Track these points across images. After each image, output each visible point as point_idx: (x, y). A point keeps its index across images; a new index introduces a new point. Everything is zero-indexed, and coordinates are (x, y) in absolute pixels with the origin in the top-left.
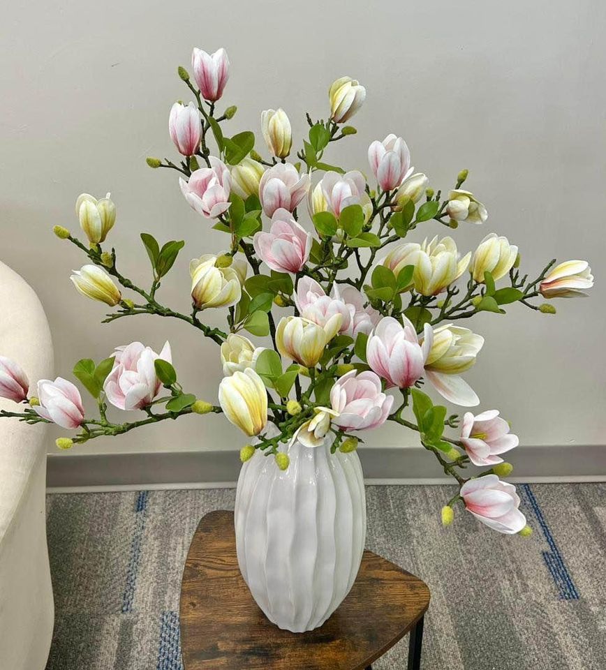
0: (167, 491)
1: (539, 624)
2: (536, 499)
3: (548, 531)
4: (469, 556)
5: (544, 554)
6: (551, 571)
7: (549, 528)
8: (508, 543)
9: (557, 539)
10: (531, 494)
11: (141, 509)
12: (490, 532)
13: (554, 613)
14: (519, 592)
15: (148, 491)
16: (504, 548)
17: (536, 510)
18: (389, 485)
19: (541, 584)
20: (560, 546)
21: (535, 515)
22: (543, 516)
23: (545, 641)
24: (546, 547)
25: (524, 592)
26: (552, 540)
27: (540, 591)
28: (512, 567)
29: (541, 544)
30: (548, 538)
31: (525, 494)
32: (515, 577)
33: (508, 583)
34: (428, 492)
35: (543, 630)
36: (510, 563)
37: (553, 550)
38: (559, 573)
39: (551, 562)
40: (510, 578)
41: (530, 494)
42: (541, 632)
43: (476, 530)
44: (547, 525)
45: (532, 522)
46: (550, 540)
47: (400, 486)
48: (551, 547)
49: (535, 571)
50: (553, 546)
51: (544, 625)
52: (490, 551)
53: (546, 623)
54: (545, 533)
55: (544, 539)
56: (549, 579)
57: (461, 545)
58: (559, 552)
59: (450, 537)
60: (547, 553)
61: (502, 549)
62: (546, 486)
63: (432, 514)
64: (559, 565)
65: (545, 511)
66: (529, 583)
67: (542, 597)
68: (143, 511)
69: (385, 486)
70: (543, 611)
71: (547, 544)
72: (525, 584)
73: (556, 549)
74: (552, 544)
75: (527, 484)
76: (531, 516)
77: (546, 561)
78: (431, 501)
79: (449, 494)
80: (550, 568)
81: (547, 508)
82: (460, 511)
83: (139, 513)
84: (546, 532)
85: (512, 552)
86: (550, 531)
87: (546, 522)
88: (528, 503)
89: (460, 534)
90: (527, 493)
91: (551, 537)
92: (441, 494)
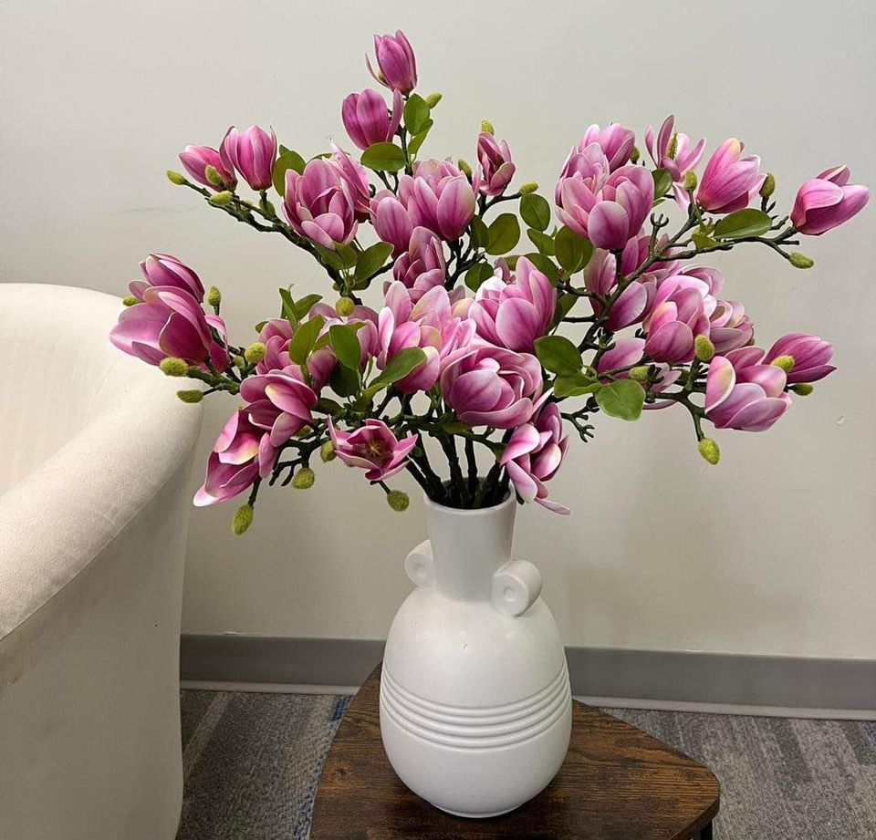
4: (799, 816)
8: (859, 801)
12: (829, 783)
15: (351, 696)
16: (853, 807)
18: (678, 712)
34: (734, 723)
43: (809, 779)
47: (694, 713)
52: (832, 810)
57: (785, 799)
59: (769, 788)
61: (850, 809)
63: (741, 755)
69: (673, 712)
78: (739, 737)
79: (765, 729)
82: (783, 752)
83: (334, 723)
89: (784, 784)
92: (753, 727)
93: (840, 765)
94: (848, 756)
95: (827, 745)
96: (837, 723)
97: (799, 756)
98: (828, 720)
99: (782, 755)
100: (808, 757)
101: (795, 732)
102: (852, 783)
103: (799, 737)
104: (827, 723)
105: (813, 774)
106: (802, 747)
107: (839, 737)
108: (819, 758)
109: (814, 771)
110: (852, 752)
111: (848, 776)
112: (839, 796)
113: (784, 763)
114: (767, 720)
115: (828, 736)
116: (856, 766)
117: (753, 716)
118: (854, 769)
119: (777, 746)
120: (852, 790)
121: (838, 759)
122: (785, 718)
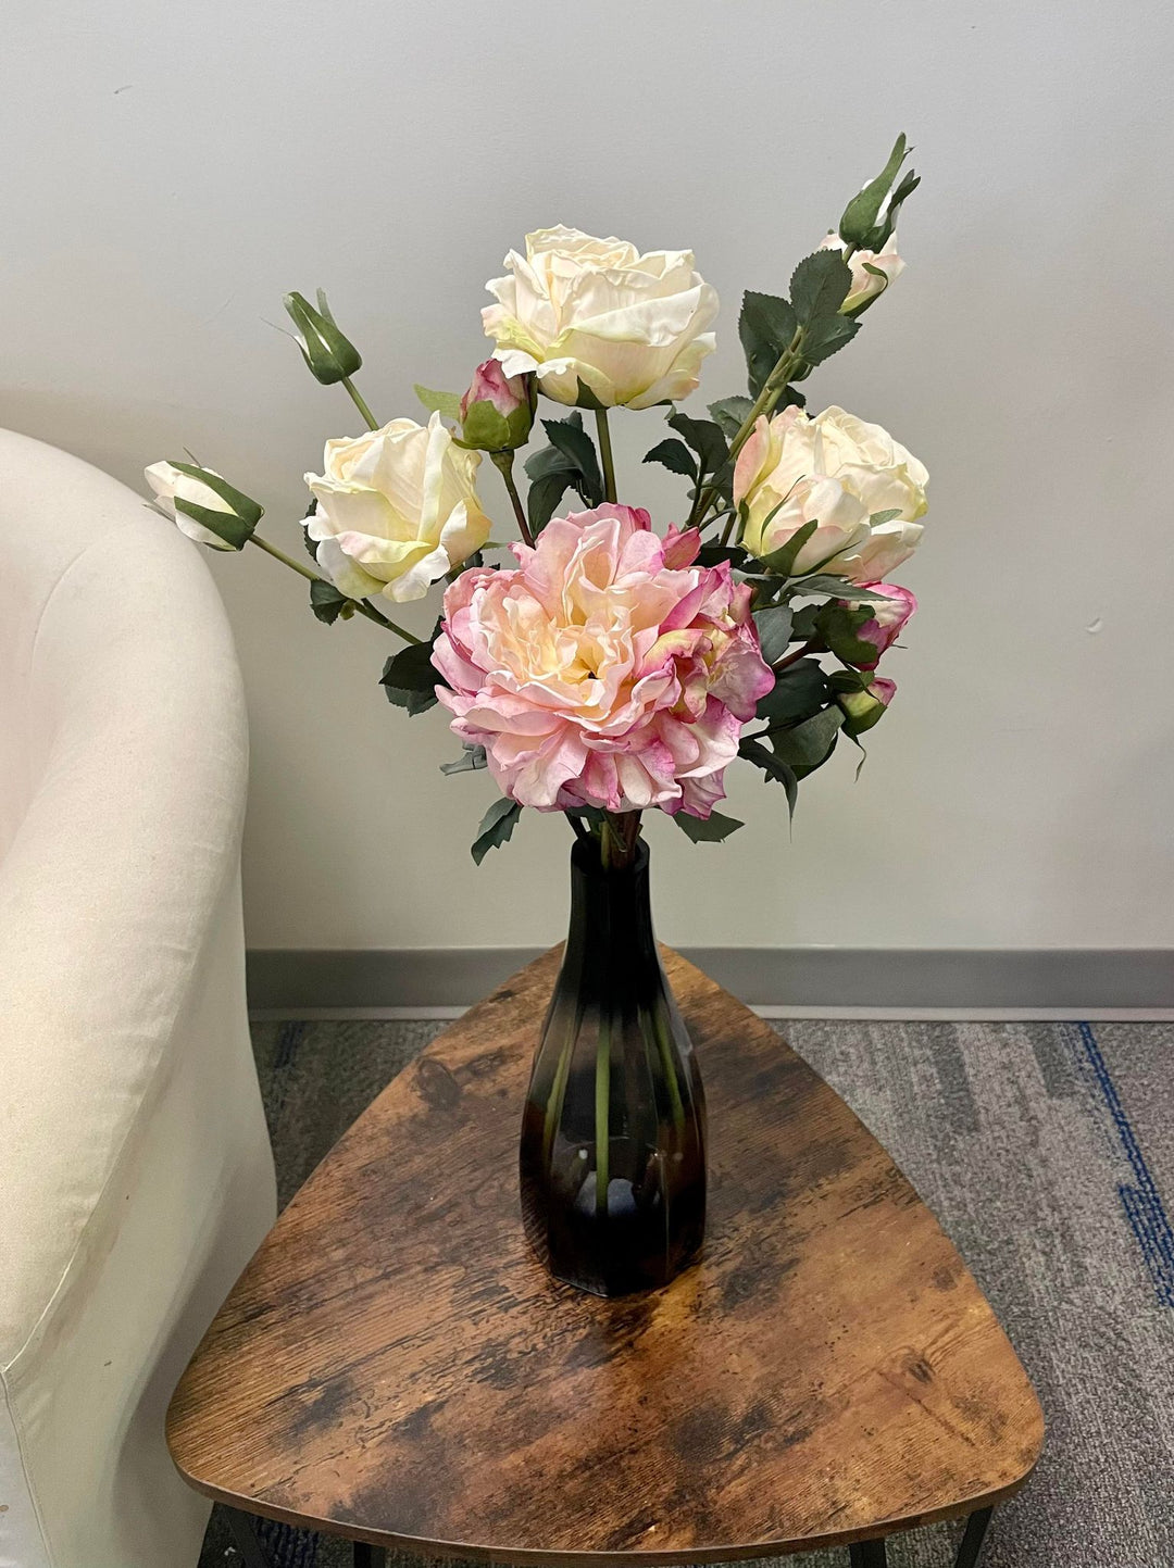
0: (342, 1022)
1: (1111, 1368)
2: (1105, 1059)
3: (1130, 1134)
4: (957, 1191)
5: (1122, 1191)
6: (1138, 1234)
7: (1132, 1129)
8: (1044, 1162)
9: (1152, 1155)
10: (1095, 1046)
11: (286, 1062)
12: (1003, 1134)
13: (1144, 1341)
14: (1068, 1284)
15: (304, 1023)
16: (1035, 1174)
17: (1105, 1081)
18: (795, 1020)
19: (1114, 1265)
20: (1157, 1171)
21: (1103, 1095)
22: (1119, 1098)
23: (1122, 1410)
24: (1125, 1174)
25: (1078, 1283)
26: (1139, 1156)
27: (1113, 1283)
28: (1052, 1220)
29: (1114, 1165)
30: (1131, 1152)
31: (1080, 1046)
32: (1059, 1247)
33: (1042, 1259)
34: (875, 1033)
35: (1120, 1385)
36: (1047, 1211)
37: (1141, 1183)
38: (1155, 1239)
39: (1138, 1213)
40: (1047, 1250)
41: (1091, 1045)
42: (1115, 1388)
43: (975, 1127)
44: (1129, 1121)
45: (1096, 1113)
46: (1135, 1157)
47: (818, 1021)
48: (1138, 1174)
49: (1103, 1231)
50: (1142, 1172)
51: (1120, 1370)
52: (1003, 1180)
53: (1125, 1366)
54: (1123, 1139)
55: (1122, 1153)
56: (1134, 1253)
57: (939, 1163)
58: (1156, 1187)
59: (917, 1145)
60: (1128, 1189)
61: (1030, 1176)
62: (1127, 1027)
63: (880, 1089)
64: (1156, 1219)
65: (1124, 1087)
66: (1088, 1261)
67: (1118, 1298)
68: (289, 1066)
69: (787, 1020)
70: (1119, 1335)
71: (1128, 1166)
72: (1080, 1266)
73: (1149, 1180)
74: (1139, 1166)
75: (1085, 1022)
76: (1093, 1096)
77: (1128, 1208)
78: (880, 1057)
79: (918, 1041)
80: (1135, 1227)
81: (1130, 1081)
82: (941, 1082)
83: (279, 1072)
84: (1127, 1138)
85: (1051, 1183)
86: (1135, 1136)
87: (1126, 1114)
88: (1087, 1066)
89: (940, 1136)
90: (1086, 1043)
91: (1137, 1148)
92: (902, 1040)
93: (1022, 1100)
94: (1034, 1085)
95: (1004, 1067)
96: (1022, 1028)
97: (965, 1087)
98: (1009, 1022)
99: (939, 1087)
100: (977, 1089)
101: (962, 1047)
102: (1036, 1131)
103: (966, 1052)
104: (1008, 1026)
105: (982, 1117)
106: (970, 1071)
107: (1024, 1049)
108: (992, 1090)
109: (983, 1111)
110: (1040, 1076)
111: (1032, 1118)
112: (1015, 1154)
113: (942, 1101)
114: (923, 1027)
115: (1008, 1050)
116: (1045, 1102)
117: (903, 1022)
118: (1039, 1107)
119: (934, 1070)
120: (1034, 1144)
121: (1018, 1088)
122: (948, 1022)
